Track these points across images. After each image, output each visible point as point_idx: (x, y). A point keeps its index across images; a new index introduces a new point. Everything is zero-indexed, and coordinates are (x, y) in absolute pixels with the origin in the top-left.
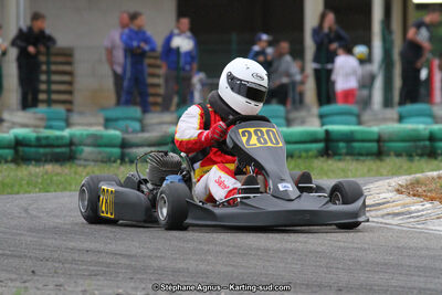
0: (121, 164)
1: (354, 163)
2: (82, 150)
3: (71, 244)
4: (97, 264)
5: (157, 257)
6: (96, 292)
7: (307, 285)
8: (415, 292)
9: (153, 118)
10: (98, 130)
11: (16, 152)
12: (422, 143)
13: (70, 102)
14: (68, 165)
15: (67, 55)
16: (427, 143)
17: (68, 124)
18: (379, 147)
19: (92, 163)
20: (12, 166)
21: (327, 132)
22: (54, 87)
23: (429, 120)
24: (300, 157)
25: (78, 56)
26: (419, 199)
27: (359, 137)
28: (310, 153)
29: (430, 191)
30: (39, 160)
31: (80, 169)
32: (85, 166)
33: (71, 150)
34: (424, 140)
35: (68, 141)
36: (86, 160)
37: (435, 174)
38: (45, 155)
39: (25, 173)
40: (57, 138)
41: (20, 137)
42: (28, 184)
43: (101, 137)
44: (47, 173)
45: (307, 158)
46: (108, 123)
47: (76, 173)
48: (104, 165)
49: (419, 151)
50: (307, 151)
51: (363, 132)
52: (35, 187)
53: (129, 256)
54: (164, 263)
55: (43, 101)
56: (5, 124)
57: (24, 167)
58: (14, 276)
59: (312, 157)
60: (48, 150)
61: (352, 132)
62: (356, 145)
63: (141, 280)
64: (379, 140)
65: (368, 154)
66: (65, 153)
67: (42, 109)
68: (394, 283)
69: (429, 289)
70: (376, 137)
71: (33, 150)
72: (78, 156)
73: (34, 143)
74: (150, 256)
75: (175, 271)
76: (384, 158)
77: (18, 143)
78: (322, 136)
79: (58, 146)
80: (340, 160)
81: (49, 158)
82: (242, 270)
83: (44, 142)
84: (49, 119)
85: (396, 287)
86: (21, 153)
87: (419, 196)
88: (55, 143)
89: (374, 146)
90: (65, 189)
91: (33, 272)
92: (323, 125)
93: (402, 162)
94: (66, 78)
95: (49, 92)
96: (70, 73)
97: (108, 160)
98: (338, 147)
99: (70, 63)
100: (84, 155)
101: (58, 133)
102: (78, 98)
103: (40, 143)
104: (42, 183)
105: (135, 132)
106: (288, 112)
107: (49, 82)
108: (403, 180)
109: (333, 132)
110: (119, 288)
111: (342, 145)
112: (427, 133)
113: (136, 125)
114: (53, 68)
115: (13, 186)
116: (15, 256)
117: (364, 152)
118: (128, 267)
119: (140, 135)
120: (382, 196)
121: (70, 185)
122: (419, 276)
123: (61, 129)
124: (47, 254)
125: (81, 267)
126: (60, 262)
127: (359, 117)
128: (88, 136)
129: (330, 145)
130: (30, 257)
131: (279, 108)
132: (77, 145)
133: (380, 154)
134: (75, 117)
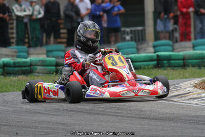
0: (56, 74)
1: (172, 71)
2: (36, 68)
10: (43, 57)
11: (4, 70)
14: (30, 75)
17: (29, 54)
18: (184, 62)
19: (41, 75)
20: (2, 77)
21: (158, 56)
24: (145, 68)
27: (174, 58)
28: (150, 67)
30: (15, 74)
31: (36, 77)
32: (38, 76)
33: (31, 69)
35: (29, 64)
36: (39, 73)
38: (18, 71)
39: (9, 80)
40: (24, 62)
41: (6, 63)
42: (11, 86)
43: (46, 61)
44: (19, 80)
45: (148, 69)
46: (48, 53)
48: (48, 75)
49: (204, 64)
50: (148, 65)
51: (176, 55)
52: (14, 87)
57: (8, 77)
59: (150, 68)
60: (19, 69)
61: (170, 56)
62: (172, 62)
64: (184, 59)
65: (179, 66)
66: (28, 70)
70: (182, 57)
71: (12, 69)
72: (34, 71)
73: (12, 65)
76: (186, 68)
77: (5, 65)
78: (155, 58)
79: (25, 66)
80: (165, 69)
83: (17, 65)
86: (6, 71)
88: (23, 65)
89: (181, 62)
91: (17, 133)
92: (155, 52)
93: (196, 69)
97: (50, 73)
98: (163, 63)
100: (37, 71)
101: (24, 60)
103: (15, 65)
104: (17, 86)
106: (137, 45)
108: (197, 81)
109: (161, 55)
111: (165, 62)
115: (3, 87)
116: (7, 125)
117: (176, 65)
118: (64, 129)
120: (187, 89)
123: (26, 58)
125: (40, 130)
126: (29, 127)
127: (173, 46)
128: (40, 61)
129: (160, 62)
130: (15, 126)
131: (133, 43)
132: (34, 66)
133: (184, 66)
134: (32, 50)
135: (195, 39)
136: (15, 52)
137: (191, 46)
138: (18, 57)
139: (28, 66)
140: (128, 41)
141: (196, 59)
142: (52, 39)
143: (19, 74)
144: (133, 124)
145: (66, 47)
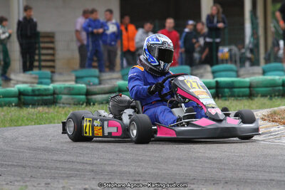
0: (87, 105)
1: (235, 102)
2: (61, 98)
3: (55, 158)
4: (72, 170)
5: (110, 164)
6: (72, 188)
7: (206, 180)
8: (274, 183)
9: (106, 76)
11: (20, 99)
12: (277, 88)
13: (53, 67)
14: (53, 106)
15: (50, 37)
16: (281, 88)
17: (52, 81)
18: (250, 91)
19: (68, 106)
20: (16, 108)
21: (217, 82)
22: (43, 58)
23: (282, 73)
25: (58, 37)
26: (276, 124)
27: (237, 85)
29: (283, 119)
30: (34, 104)
31: (60, 109)
32: (63, 108)
33: (54, 98)
34: (279, 86)
35: (52, 92)
36: (63, 104)
38: (38, 101)
39: (25, 112)
40: (45, 90)
41: (22, 90)
42: (27, 119)
43: (73, 88)
44: (39, 112)
46: (78, 79)
49: (277, 94)
51: (240, 82)
52: (32, 121)
53: (92, 164)
54: (115, 168)
55: (36, 67)
56: (12, 82)
57: (25, 108)
58: (19, 179)
60: (39, 98)
61: (233, 82)
62: (236, 90)
64: (250, 86)
65: (244, 96)
66: (50, 100)
67: (36, 72)
68: (261, 177)
70: (248, 85)
71: (30, 98)
72: (58, 101)
73: (31, 93)
74: (105, 164)
75: (122, 173)
77: (21, 94)
78: (214, 85)
79: (46, 95)
80: (226, 100)
81: (40, 103)
82: (164, 172)
83: (37, 93)
84: (40, 78)
85: (262, 180)
86: (22, 100)
87: (276, 122)
88: (44, 93)
89: (247, 90)
90: (50, 122)
91: (31, 176)
92: (214, 77)
93: (265, 100)
94: (50, 52)
95: (40, 61)
96: (53, 49)
97: (78, 103)
98: (224, 92)
99: (52, 42)
100: (62, 101)
101: (45, 87)
102: (58, 64)
103: (35, 93)
104: (36, 119)
105: (94, 85)
106: (192, 70)
107: (40, 55)
108: (265, 112)
109: (221, 82)
110: (85, 184)
111: (226, 90)
112: (281, 81)
113: (96, 81)
114: (42, 45)
115: (18, 121)
116: (19, 166)
117: (241, 94)
119: (98, 87)
121: (54, 119)
122: (277, 173)
123: (48, 84)
124: (40, 164)
125: (61, 172)
126: (48, 169)
127: (237, 72)
128: (65, 88)
130: (29, 166)
132: (58, 94)
133: (251, 96)
134: (57, 76)
136: (35, 78)
137: (261, 71)
139: (51, 95)
141: (266, 86)
143: (38, 105)
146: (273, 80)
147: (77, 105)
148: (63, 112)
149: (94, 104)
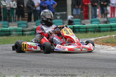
0: (22, 36)
1: (80, 34)
2: (12, 33)
4: (18, 63)
5: (33, 61)
8: (97, 68)
9: (29, 23)
10: (16, 27)
12: (97, 29)
14: (9, 36)
16: (98, 29)
17: (9, 26)
18: (86, 30)
19: (15, 36)
21: (73, 27)
23: (98, 22)
31: (12, 37)
32: (13, 37)
33: (10, 33)
35: (9, 31)
36: (14, 35)
37: (101, 37)
38: (3, 34)
40: (6, 30)
43: (17, 29)
44: (4, 39)
46: (18, 25)
47: (11, 38)
49: (96, 31)
51: (82, 26)
53: (26, 61)
60: (4, 33)
61: (80, 27)
62: (80, 30)
63: (29, 67)
64: (86, 28)
65: (84, 32)
66: (8, 34)
69: (101, 68)
71: (0, 33)
73: (0, 31)
74: (31, 61)
76: (87, 32)
79: (7, 32)
80: (77, 34)
83: (3, 31)
87: (97, 43)
93: (92, 34)
100: (13, 34)
101: (6, 29)
104: (3, 41)
105: (25, 27)
106: (63, 21)
108: (93, 39)
109: (75, 27)
110: (24, 69)
111: (77, 30)
112: (98, 26)
113: (26, 25)
117: (83, 31)
118: (26, 64)
119: (27, 28)
121: (10, 42)
122: (98, 64)
123: (8, 28)
124: (6, 61)
127: (81, 22)
128: (14, 29)
129: (74, 30)
131: (61, 20)
132: (11, 31)
133: (86, 32)
134: (10, 24)
135: (92, 18)
136: (2, 24)
137: (90, 21)
138: (3, 27)
139: (8, 32)
140: (59, 19)
141: (92, 28)
142: (20, 18)
143: (4, 36)
144: (61, 61)
145: (27, 22)
146: (95, 26)
147: (19, 35)
148: (13, 39)
149: (25, 35)
